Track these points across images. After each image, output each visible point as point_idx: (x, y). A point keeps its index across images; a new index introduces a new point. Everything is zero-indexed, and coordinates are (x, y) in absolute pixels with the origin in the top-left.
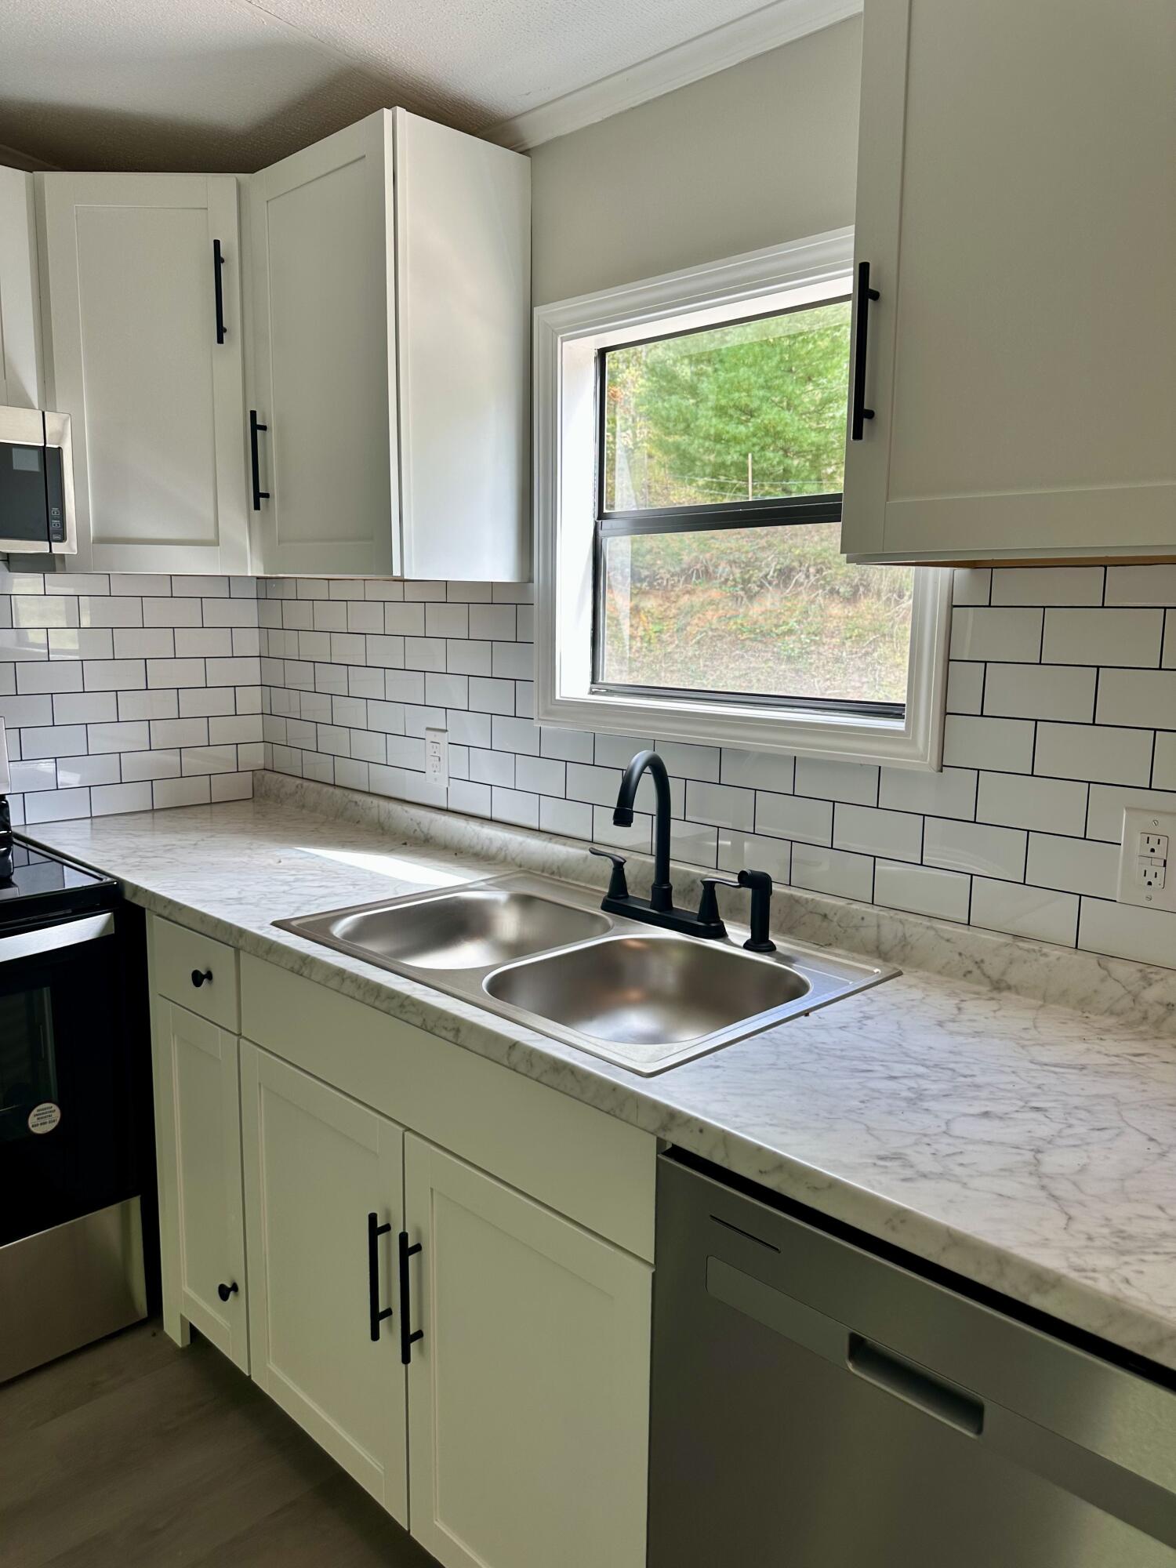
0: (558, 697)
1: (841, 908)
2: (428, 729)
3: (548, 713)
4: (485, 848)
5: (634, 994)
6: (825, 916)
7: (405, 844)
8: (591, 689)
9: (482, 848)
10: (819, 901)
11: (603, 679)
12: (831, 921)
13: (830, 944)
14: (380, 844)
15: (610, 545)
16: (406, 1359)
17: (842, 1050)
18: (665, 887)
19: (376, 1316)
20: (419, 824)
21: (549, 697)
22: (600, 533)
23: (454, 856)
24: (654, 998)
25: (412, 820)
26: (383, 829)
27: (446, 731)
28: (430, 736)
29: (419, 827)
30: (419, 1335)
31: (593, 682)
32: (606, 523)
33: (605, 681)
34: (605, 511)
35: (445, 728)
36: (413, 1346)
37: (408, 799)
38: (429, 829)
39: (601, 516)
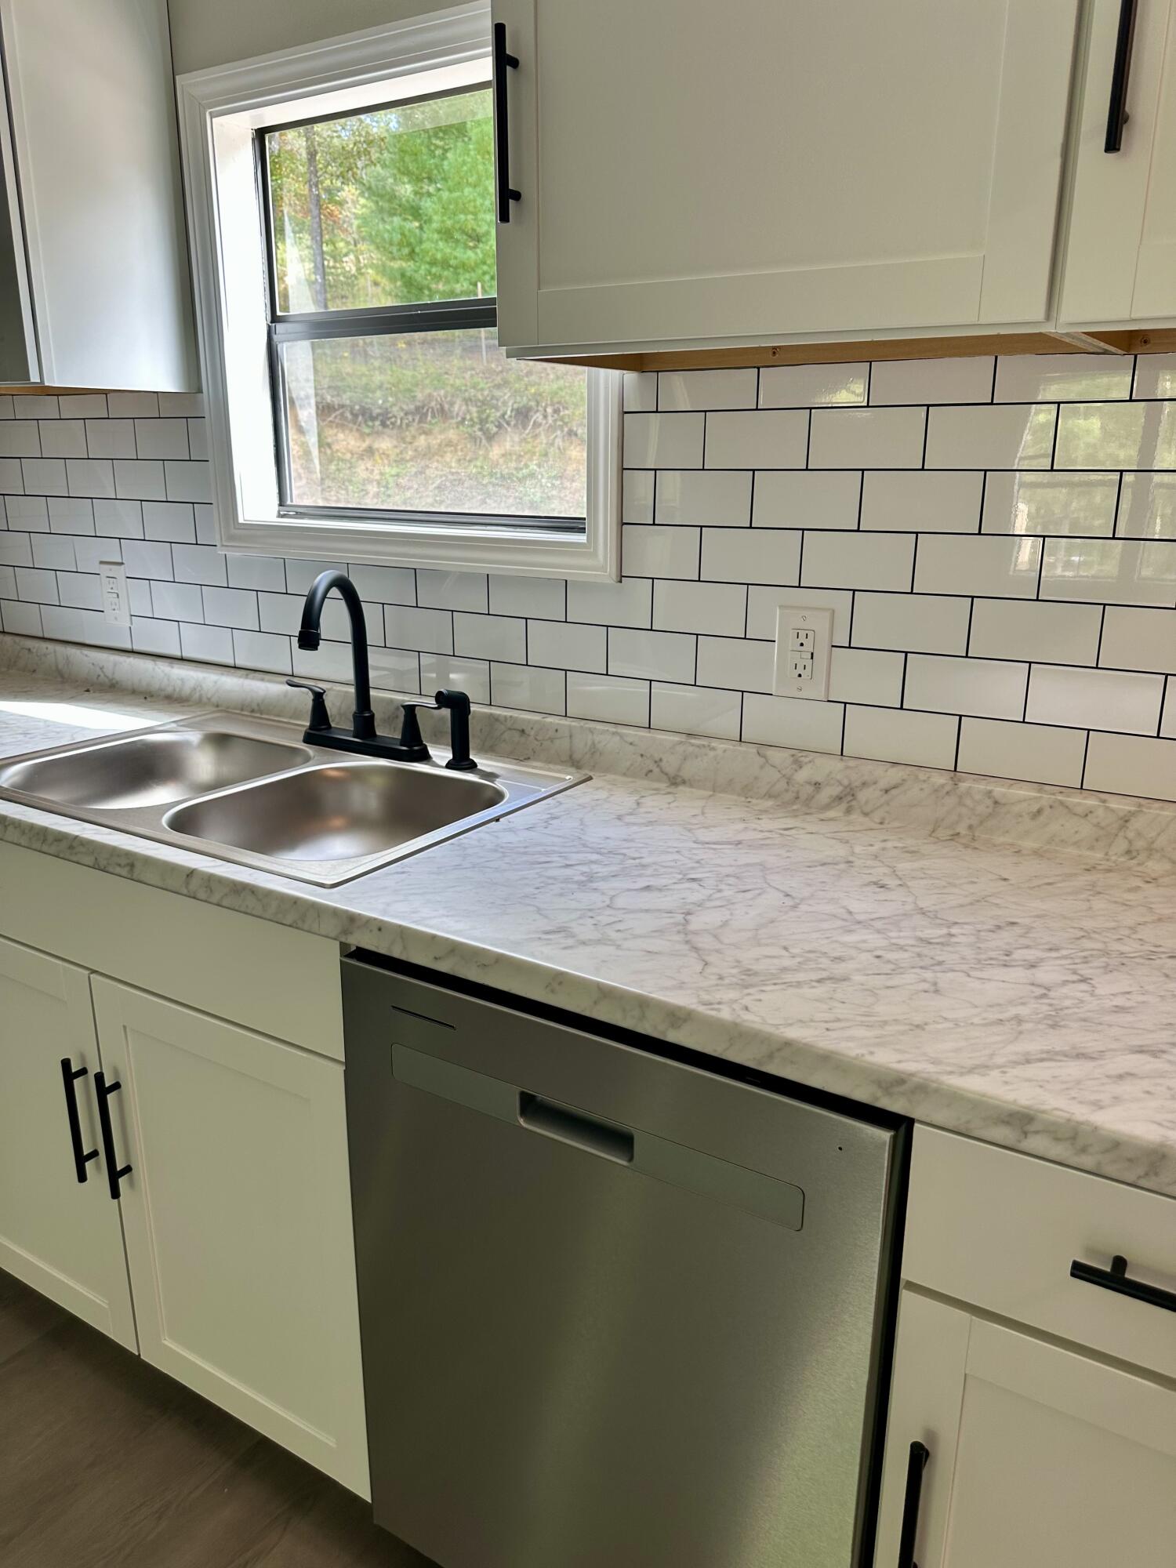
0: (241, 521)
1: (536, 722)
2: (102, 563)
3: (231, 538)
4: (177, 690)
6: (523, 731)
7: (88, 691)
8: (279, 512)
9: (174, 690)
10: (517, 718)
11: (292, 501)
12: (529, 735)
13: (529, 758)
14: (58, 692)
15: (285, 350)
16: (115, 1193)
17: (525, 847)
18: (367, 715)
19: (81, 1160)
20: (101, 668)
21: (232, 521)
22: (275, 338)
23: (144, 700)
25: (93, 664)
26: (62, 676)
27: (122, 563)
28: (105, 570)
29: (103, 672)
30: (128, 1169)
31: (281, 504)
32: (280, 327)
33: (294, 503)
34: (279, 313)
35: (120, 561)
36: (122, 1182)
37: (88, 642)
38: (113, 673)
39: (275, 319)
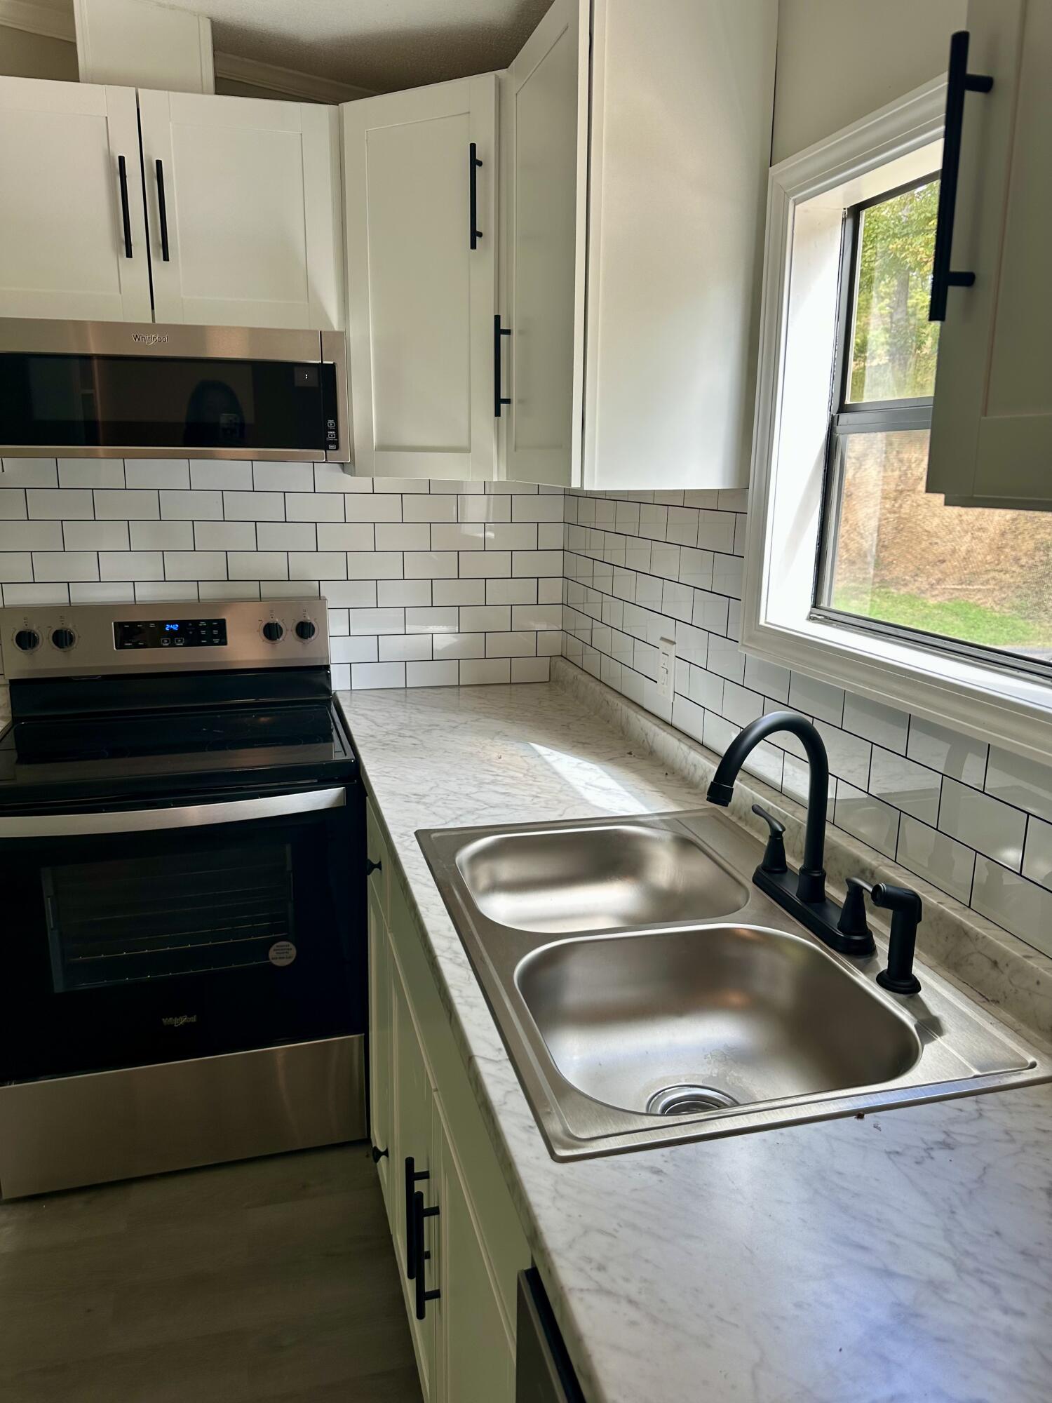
0: (762, 622)
1: (1015, 959)
2: (662, 639)
4: (691, 774)
5: (735, 999)
6: (995, 963)
7: (630, 753)
8: (811, 613)
9: (689, 774)
10: (991, 941)
12: (1002, 972)
13: (998, 1002)
14: (609, 750)
16: (420, 1315)
18: (816, 875)
20: (646, 735)
22: (838, 429)
23: (663, 777)
24: (756, 1007)
25: (642, 729)
26: (623, 733)
27: (675, 643)
28: (662, 645)
29: (647, 738)
30: (436, 1294)
31: (816, 604)
32: (844, 418)
34: (848, 401)
35: (674, 640)
37: (645, 707)
38: (653, 742)
39: (843, 408)
